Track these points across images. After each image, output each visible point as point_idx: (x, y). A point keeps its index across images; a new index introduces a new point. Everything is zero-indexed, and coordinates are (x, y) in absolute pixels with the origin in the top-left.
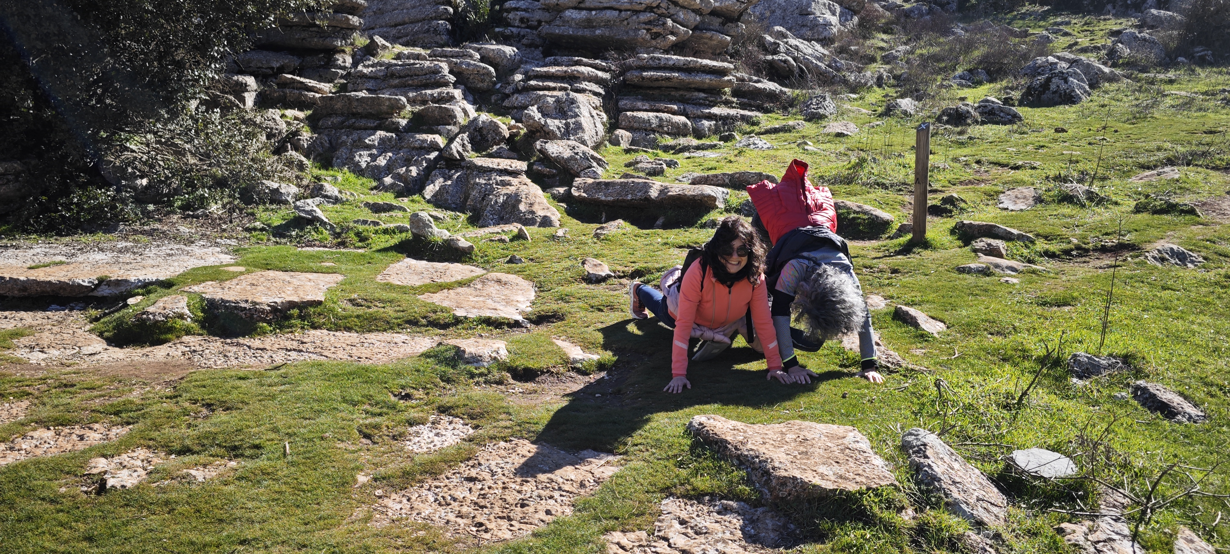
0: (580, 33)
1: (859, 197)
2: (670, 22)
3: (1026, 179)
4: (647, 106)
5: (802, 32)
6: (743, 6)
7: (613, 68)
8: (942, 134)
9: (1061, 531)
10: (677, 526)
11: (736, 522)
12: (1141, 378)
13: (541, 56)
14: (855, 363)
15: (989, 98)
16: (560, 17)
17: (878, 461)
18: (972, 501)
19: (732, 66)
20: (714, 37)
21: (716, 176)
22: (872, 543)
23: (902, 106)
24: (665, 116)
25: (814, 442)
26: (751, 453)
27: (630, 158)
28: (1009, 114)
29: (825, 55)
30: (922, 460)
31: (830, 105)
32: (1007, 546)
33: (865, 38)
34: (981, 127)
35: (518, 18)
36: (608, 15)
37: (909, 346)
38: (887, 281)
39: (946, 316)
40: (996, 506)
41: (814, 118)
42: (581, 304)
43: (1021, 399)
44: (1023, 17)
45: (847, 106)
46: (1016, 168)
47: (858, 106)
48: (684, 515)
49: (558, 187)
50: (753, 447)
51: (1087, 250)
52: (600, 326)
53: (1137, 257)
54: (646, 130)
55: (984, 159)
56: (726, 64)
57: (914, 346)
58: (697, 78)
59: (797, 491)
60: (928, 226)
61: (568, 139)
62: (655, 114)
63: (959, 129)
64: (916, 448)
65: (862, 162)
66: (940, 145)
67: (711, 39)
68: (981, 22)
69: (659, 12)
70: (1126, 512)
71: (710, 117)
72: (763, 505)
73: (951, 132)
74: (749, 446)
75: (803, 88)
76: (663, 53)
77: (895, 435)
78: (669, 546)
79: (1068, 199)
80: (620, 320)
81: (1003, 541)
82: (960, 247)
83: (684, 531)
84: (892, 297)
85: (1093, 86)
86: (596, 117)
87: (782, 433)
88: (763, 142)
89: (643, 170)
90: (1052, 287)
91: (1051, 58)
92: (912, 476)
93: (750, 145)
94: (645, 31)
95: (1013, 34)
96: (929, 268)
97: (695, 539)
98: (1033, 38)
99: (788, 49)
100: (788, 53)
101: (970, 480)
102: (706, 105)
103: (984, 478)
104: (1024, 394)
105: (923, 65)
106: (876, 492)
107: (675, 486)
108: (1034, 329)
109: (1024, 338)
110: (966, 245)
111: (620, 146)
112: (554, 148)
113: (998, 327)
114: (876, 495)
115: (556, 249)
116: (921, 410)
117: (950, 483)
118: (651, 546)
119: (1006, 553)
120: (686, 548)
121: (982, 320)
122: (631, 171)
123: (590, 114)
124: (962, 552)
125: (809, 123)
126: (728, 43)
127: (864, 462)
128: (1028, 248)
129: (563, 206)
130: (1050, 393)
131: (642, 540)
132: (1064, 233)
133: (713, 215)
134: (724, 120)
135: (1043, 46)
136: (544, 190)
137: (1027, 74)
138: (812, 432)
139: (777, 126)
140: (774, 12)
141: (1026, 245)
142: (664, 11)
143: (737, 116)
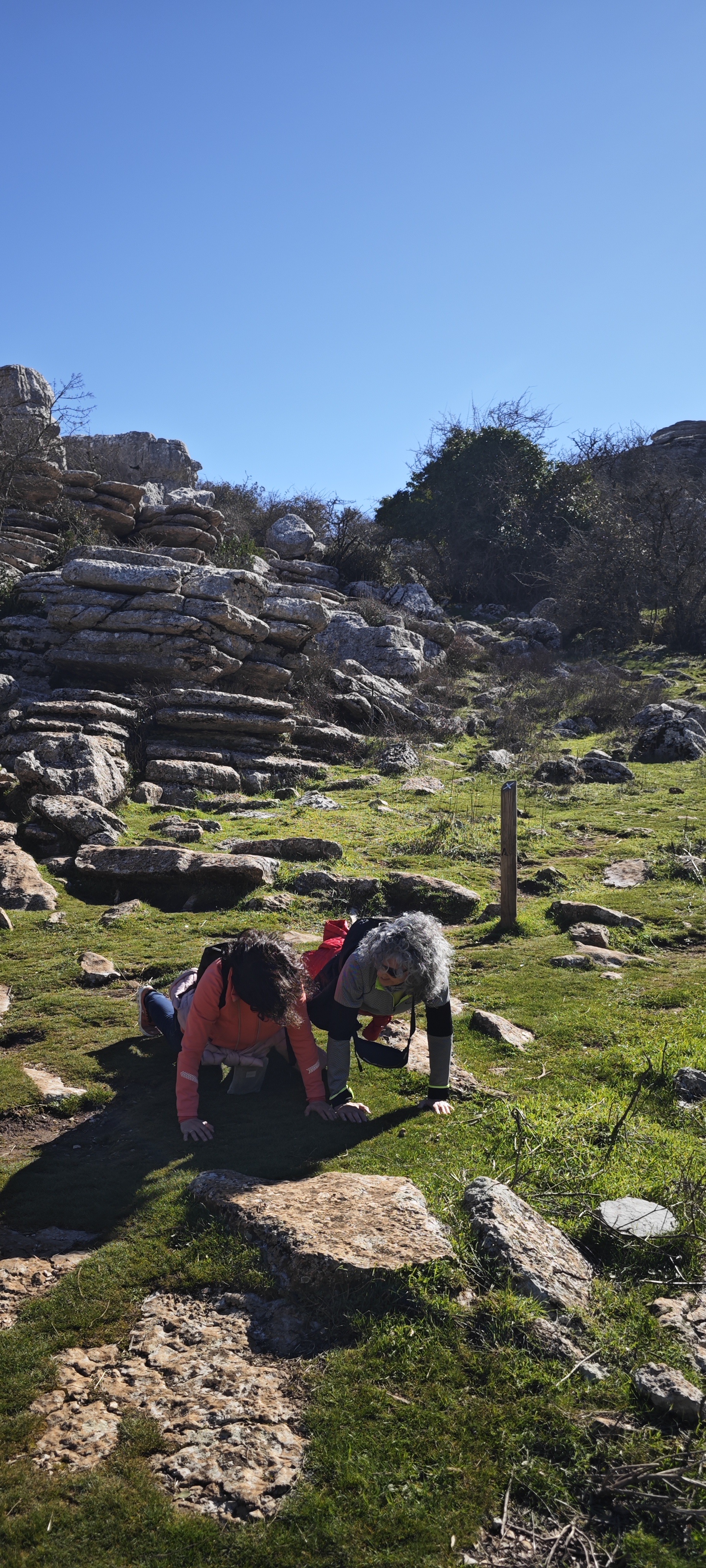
0: (99, 660)
1: (440, 870)
2: (214, 650)
3: (635, 849)
4: (183, 753)
5: (380, 667)
6: (305, 634)
7: (141, 704)
8: (541, 794)
9: (655, 1310)
10: (161, 1334)
11: (242, 1323)
13: (48, 686)
15: (596, 751)
16: (74, 639)
17: (433, 1225)
18: (547, 1274)
19: (290, 706)
20: (271, 670)
21: (264, 843)
22: (417, 1343)
23: (496, 758)
24: (205, 765)
25: (353, 1201)
26: (269, 1222)
27: (156, 818)
28: (617, 771)
29: (406, 696)
30: (487, 1221)
31: (410, 757)
32: (588, 1335)
33: (455, 676)
34: (586, 786)
35: (19, 638)
36: (135, 639)
37: (488, 1063)
38: (466, 979)
39: (535, 1022)
40: (578, 1278)
41: (393, 771)
42: (70, 1017)
43: (616, 1131)
44: (636, 656)
45: (432, 757)
46: (624, 835)
47: (445, 758)
48: (172, 1317)
49: (57, 857)
50: (272, 1214)
51: (702, 937)
52: (93, 1047)
54: (181, 783)
55: (588, 824)
56: (283, 704)
57: (494, 1063)
58: (248, 720)
59: (323, 1274)
60: (520, 908)
61: (76, 794)
62: (193, 763)
63: (560, 788)
64: (480, 1205)
65: (443, 827)
66: (538, 806)
67: (266, 671)
68: (586, 662)
69: (200, 637)
71: (264, 768)
72: (280, 1297)
73: (551, 792)
74: (267, 1212)
75: (378, 736)
76: (206, 688)
77: (456, 1187)
78: (148, 1364)
79: (681, 874)
80: (121, 1038)
81: (584, 1328)
82: (556, 934)
83: (169, 1340)
84: (471, 1000)
86: (114, 765)
87: (314, 1191)
88: (327, 800)
89: (172, 834)
90: (660, 983)
91: (664, 706)
92: (474, 1244)
93: (311, 803)
94: (183, 660)
95: (624, 676)
96: (518, 961)
97: (184, 1351)
98: (646, 681)
99: (362, 687)
100: (361, 692)
101: (546, 1244)
102: (259, 753)
103: (566, 1241)
104: (620, 1124)
105: (521, 711)
106: (426, 1269)
107: (164, 1275)
108: (637, 1037)
109: (624, 1050)
110: (563, 931)
111: (145, 803)
112: (55, 806)
113: (595, 1036)
114: (425, 1274)
115: (46, 941)
116: (495, 1149)
117: (521, 1250)
118: (121, 1366)
119: (586, 1345)
120: (170, 1366)
121: (577, 1028)
122: (155, 836)
123: (107, 762)
124: (531, 1347)
125: (385, 778)
126: (288, 678)
127: (414, 1227)
128: (635, 934)
129: (62, 882)
130: (652, 1121)
131: (110, 1358)
132: (676, 916)
133: (259, 894)
134: (282, 773)
135: (657, 691)
136: (38, 860)
137: (638, 724)
138: (353, 1188)
139: (347, 781)
140: (346, 641)
141: (632, 931)
142: (207, 637)
143: (297, 768)
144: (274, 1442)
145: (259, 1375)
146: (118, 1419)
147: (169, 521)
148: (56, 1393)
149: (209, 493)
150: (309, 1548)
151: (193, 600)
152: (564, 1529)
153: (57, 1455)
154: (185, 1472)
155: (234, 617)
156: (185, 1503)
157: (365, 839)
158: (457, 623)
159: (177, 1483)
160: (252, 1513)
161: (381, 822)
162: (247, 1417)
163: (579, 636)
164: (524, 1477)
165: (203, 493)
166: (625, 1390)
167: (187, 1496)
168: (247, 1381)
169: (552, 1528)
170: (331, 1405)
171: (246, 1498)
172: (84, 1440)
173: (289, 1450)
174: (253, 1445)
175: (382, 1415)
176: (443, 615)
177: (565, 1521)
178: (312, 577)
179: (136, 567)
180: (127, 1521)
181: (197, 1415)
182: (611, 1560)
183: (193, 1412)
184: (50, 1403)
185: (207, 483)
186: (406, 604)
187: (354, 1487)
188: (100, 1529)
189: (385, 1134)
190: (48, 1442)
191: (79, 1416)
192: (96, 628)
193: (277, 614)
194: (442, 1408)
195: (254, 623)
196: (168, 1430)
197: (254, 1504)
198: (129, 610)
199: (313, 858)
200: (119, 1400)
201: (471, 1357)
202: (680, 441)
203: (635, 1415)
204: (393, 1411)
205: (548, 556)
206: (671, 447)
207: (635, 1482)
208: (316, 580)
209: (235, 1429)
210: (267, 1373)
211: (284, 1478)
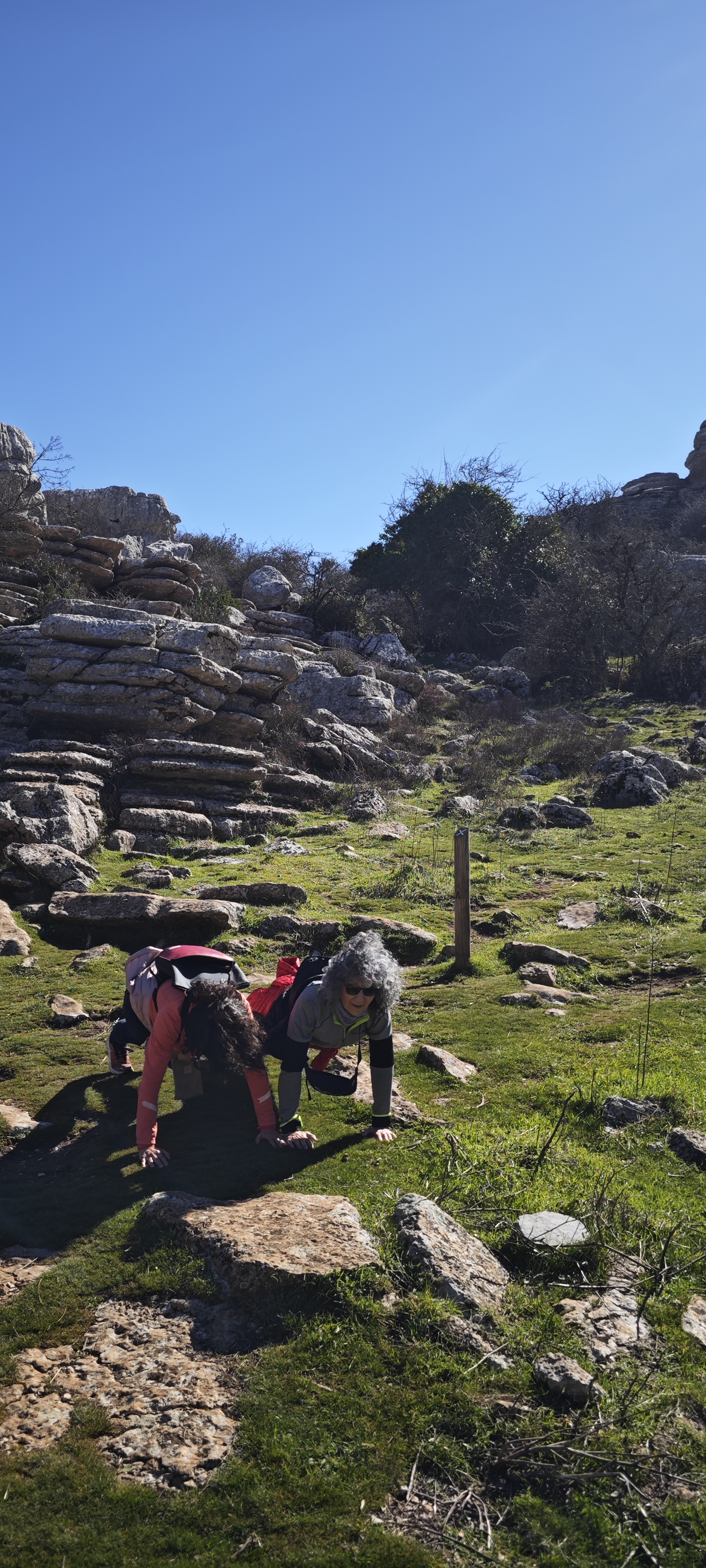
0: (75, 711)
1: (401, 913)
2: (188, 701)
3: (589, 892)
4: (156, 802)
5: (351, 716)
6: (277, 685)
7: (116, 754)
8: (503, 839)
9: (560, 1309)
10: (113, 1335)
11: (186, 1325)
12: (679, 1124)
13: (26, 737)
14: (364, 1118)
15: (559, 797)
16: (51, 691)
17: (364, 1237)
18: (464, 1279)
19: (262, 755)
20: (244, 720)
21: (231, 888)
22: (343, 1339)
23: (461, 804)
24: (177, 813)
25: (292, 1217)
26: (213, 1236)
27: (128, 865)
28: (577, 816)
29: (376, 743)
30: (412, 1232)
31: (379, 803)
32: (498, 1331)
33: (425, 724)
34: (547, 831)
36: (110, 690)
37: (431, 1094)
38: (417, 1016)
39: (479, 1056)
40: (494, 1283)
41: (361, 817)
42: (39, 1056)
43: (543, 1153)
44: (603, 703)
45: (399, 803)
46: (580, 879)
47: (413, 804)
48: (122, 1321)
49: (32, 903)
50: (217, 1229)
51: (645, 976)
52: (60, 1084)
53: (696, 982)
54: (153, 830)
55: (546, 868)
56: (255, 753)
57: (437, 1094)
58: (220, 768)
59: (260, 1280)
60: (474, 949)
61: (50, 843)
62: (165, 811)
63: (522, 833)
64: (408, 1218)
65: (406, 871)
66: (499, 851)
67: (239, 721)
68: (554, 710)
69: (174, 689)
70: (638, 1281)
71: (236, 815)
72: (221, 1301)
73: (513, 837)
74: (213, 1227)
75: (348, 782)
76: (179, 738)
77: (389, 1203)
78: (99, 1362)
79: (631, 915)
81: (494, 1325)
82: (507, 973)
83: (120, 1341)
84: (420, 1036)
85: (670, 785)
86: (89, 814)
87: (258, 1209)
88: (296, 846)
89: (143, 881)
90: (600, 1019)
91: (625, 753)
92: (399, 1252)
93: (280, 849)
94: (157, 711)
95: (589, 722)
96: (468, 999)
97: (133, 1350)
98: (611, 728)
99: (333, 736)
100: (332, 740)
101: (466, 1253)
102: (231, 801)
103: (487, 1251)
104: (547, 1147)
105: (487, 758)
106: (353, 1275)
107: (117, 1285)
108: (572, 1069)
109: (561, 1081)
110: (514, 971)
111: (119, 850)
112: (30, 854)
113: (533, 1068)
114: (352, 1279)
115: (19, 985)
116: (430, 1171)
117: (442, 1258)
118: (76, 1364)
119: (495, 1339)
120: (120, 1362)
121: (517, 1061)
122: (127, 882)
123: (81, 811)
124: (445, 1341)
125: (353, 824)
126: (261, 727)
127: (346, 1238)
128: (582, 973)
129: (36, 928)
130: (579, 1146)
131: (65, 1357)
132: (622, 955)
133: (226, 938)
134: (253, 819)
135: (621, 738)
136: (12, 907)
137: (600, 770)
138: (293, 1206)
139: (316, 827)
140: (319, 691)
141: (579, 971)
142: (181, 688)
143: (268, 815)
144: (209, 1424)
145: (198, 1369)
146: (71, 1408)
147: (147, 574)
148: (15, 1386)
149: (187, 545)
150: (235, 1511)
151: (168, 653)
152: (462, 1494)
153: (14, 1438)
154: (129, 1451)
155: (207, 669)
156: (127, 1476)
157: (330, 883)
158: (429, 672)
159: (121, 1460)
160: (186, 1483)
161: (347, 867)
162: (186, 1403)
163: (548, 684)
164: (430, 1452)
165: (182, 545)
166: (525, 1376)
167: (129, 1470)
168: (187, 1374)
169: (453, 1493)
170: (261, 1392)
171: (181, 1470)
172: (39, 1426)
173: (222, 1430)
174: (189, 1426)
175: (307, 1401)
176: (415, 664)
177: (463, 1487)
178: (288, 627)
179: (112, 621)
180: (75, 1490)
181: (141, 1403)
182: (501, 1519)
183: (137, 1400)
184: (10, 1395)
185: (186, 534)
186: (380, 654)
187: (277, 1461)
188: (51, 1497)
189: (328, 1159)
190: (7, 1428)
191: (36, 1405)
192: (73, 680)
193: (250, 665)
194: (361, 1394)
195: (227, 675)
196: (115, 1416)
197: (188, 1475)
198: (106, 663)
199: (279, 903)
200: (72, 1392)
201: (390, 1351)
202: (649, 493)
203: (533, 1398)
204: (317, 1398)
205: (518, 606)
206: (640, 498)
207: (526, 1454)
208: (292, 631)
209: (175, 1414)
210: (206, 1367)
211: (216, 1453)
